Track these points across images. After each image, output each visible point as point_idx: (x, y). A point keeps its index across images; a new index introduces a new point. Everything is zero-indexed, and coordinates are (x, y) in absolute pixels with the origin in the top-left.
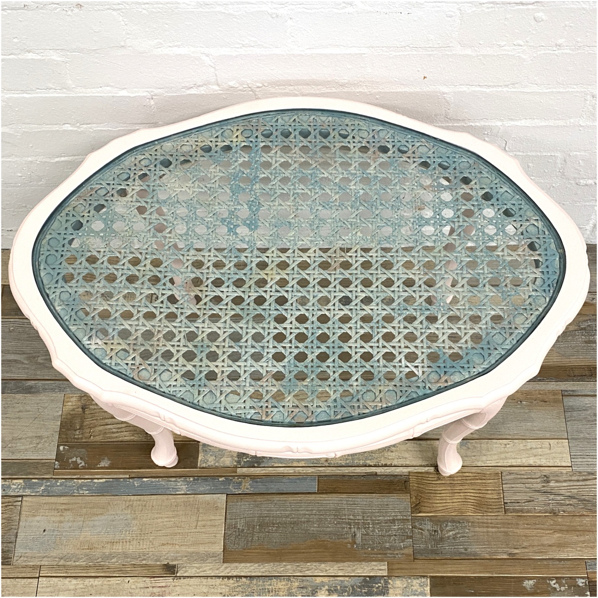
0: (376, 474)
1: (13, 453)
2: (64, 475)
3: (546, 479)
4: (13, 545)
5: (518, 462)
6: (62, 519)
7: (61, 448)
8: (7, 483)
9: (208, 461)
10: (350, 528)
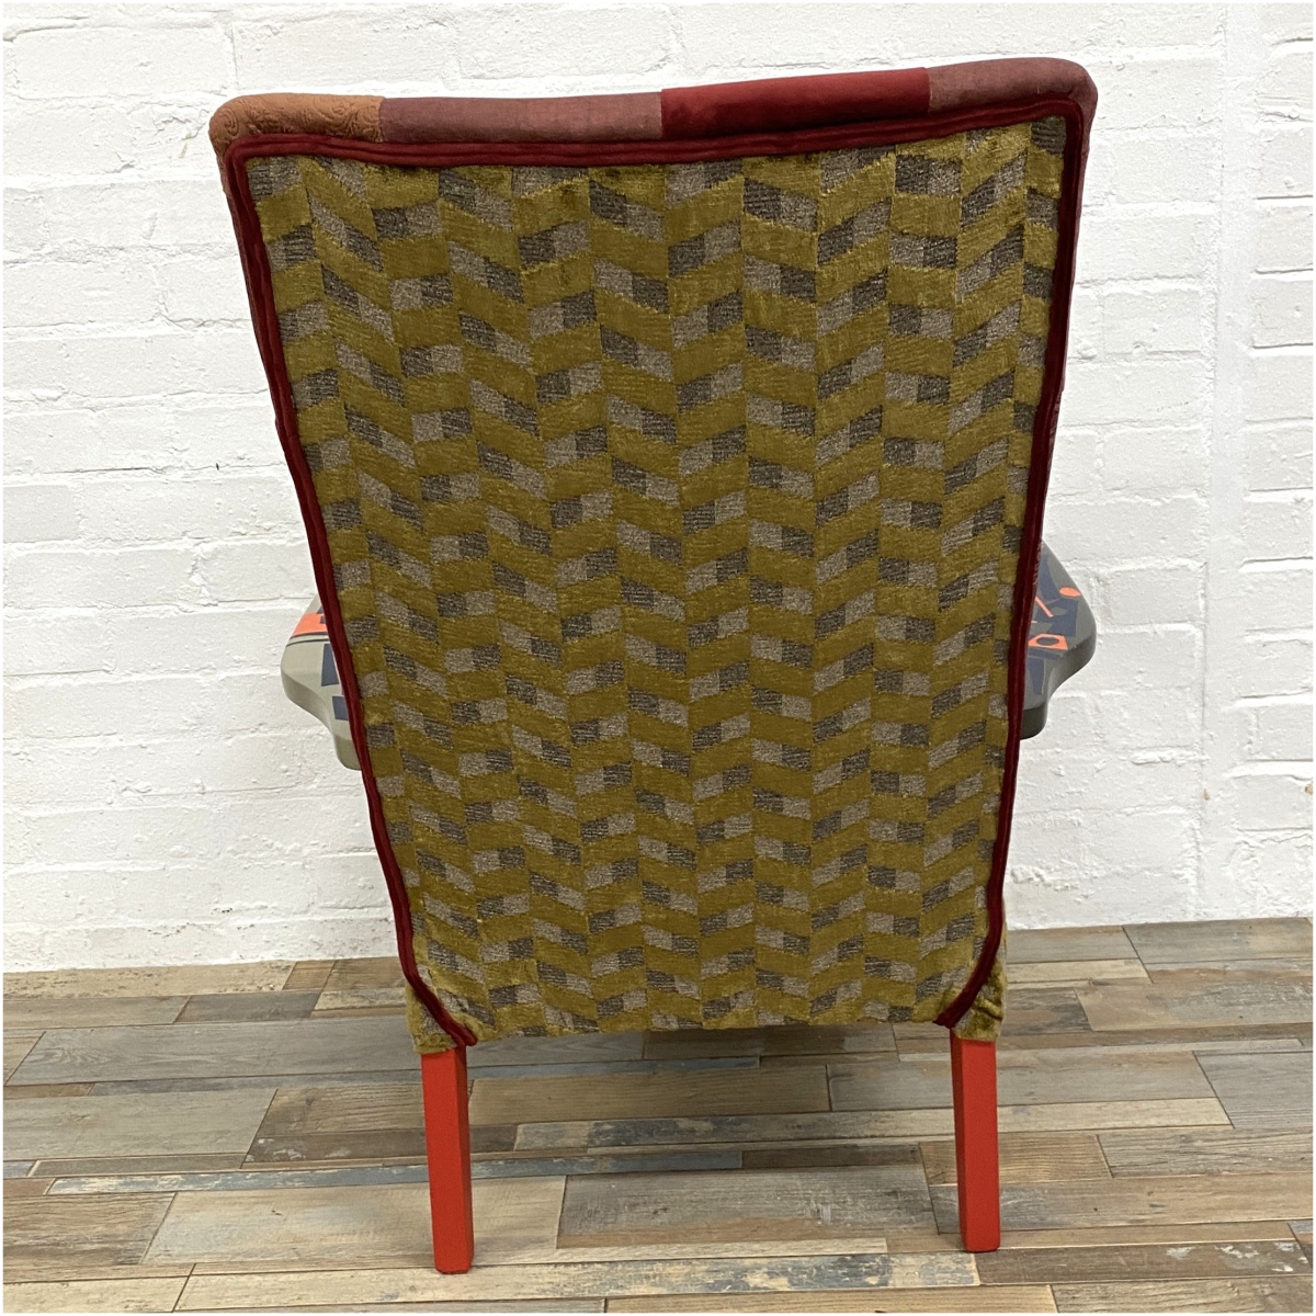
0: (855, 1146)
1: (168, 1149)
2: (262, 1167)
3: (1187, 1139)
4: (147, 1244)
5: (1128, 1124)
6: (247, 1212)
7: (261, 1141)
8: (152, 1179)
9: (533, 1143)
10: (808, 1204)
